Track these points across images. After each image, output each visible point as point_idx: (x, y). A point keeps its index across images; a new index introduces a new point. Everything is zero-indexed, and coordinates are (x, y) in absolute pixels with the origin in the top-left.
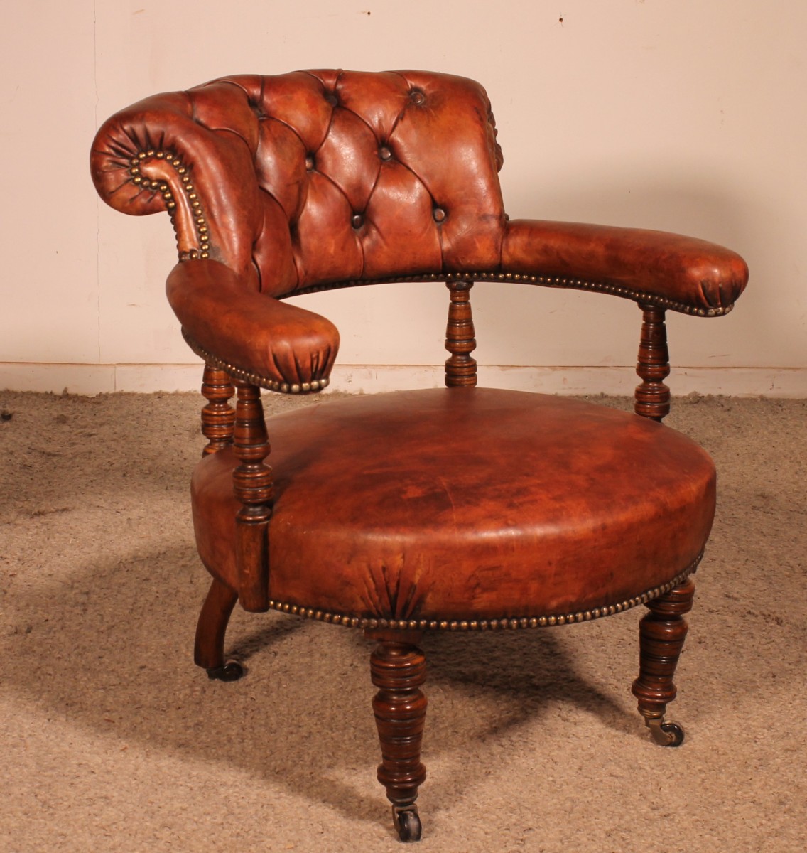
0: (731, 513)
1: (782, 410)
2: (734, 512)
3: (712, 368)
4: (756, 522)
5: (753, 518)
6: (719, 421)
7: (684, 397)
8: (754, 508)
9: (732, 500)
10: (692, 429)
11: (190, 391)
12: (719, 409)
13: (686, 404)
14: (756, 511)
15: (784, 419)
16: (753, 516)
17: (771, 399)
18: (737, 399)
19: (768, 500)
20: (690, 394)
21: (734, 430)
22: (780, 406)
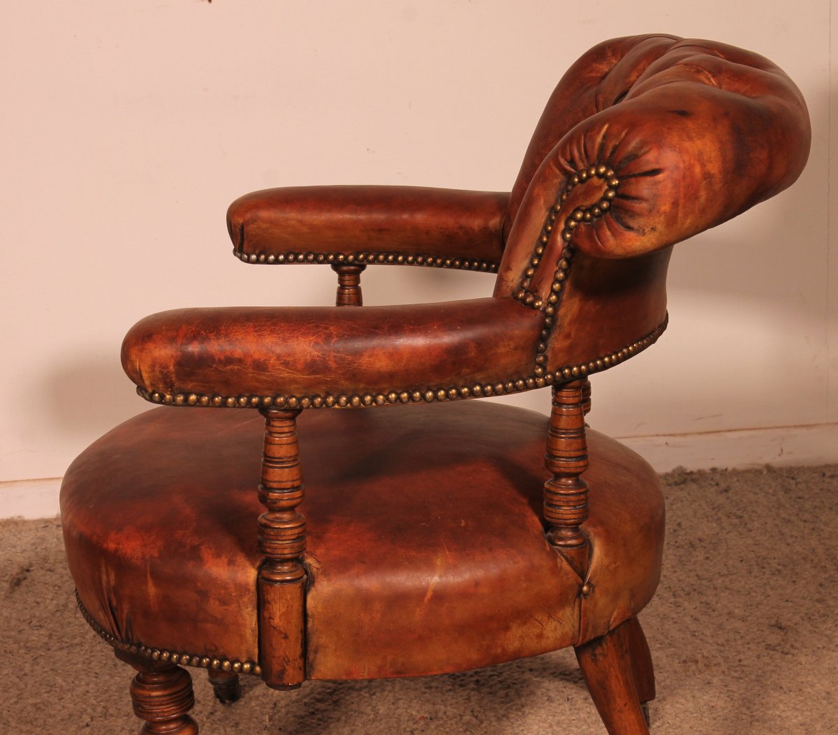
0: (738, 658)
1: (796, 484)
2: (742, 657)
3: (700, 433)
4: (772, 671)
5: (768, 664)
6: (714, 509)
7: (667, 475)
8: (768, 647)
9: (738, 637)
10: (679, 524)
11: (12, 518)
12: (713, 489)
13: (670, 485)
14: (772, 653)
15: (800, 498)
16: (767, 660)
17: (781, 469)
18: (735, 473)
19: (786, 633)
20: (674, 471)
21: (736, 521)
22: (793, 478)
